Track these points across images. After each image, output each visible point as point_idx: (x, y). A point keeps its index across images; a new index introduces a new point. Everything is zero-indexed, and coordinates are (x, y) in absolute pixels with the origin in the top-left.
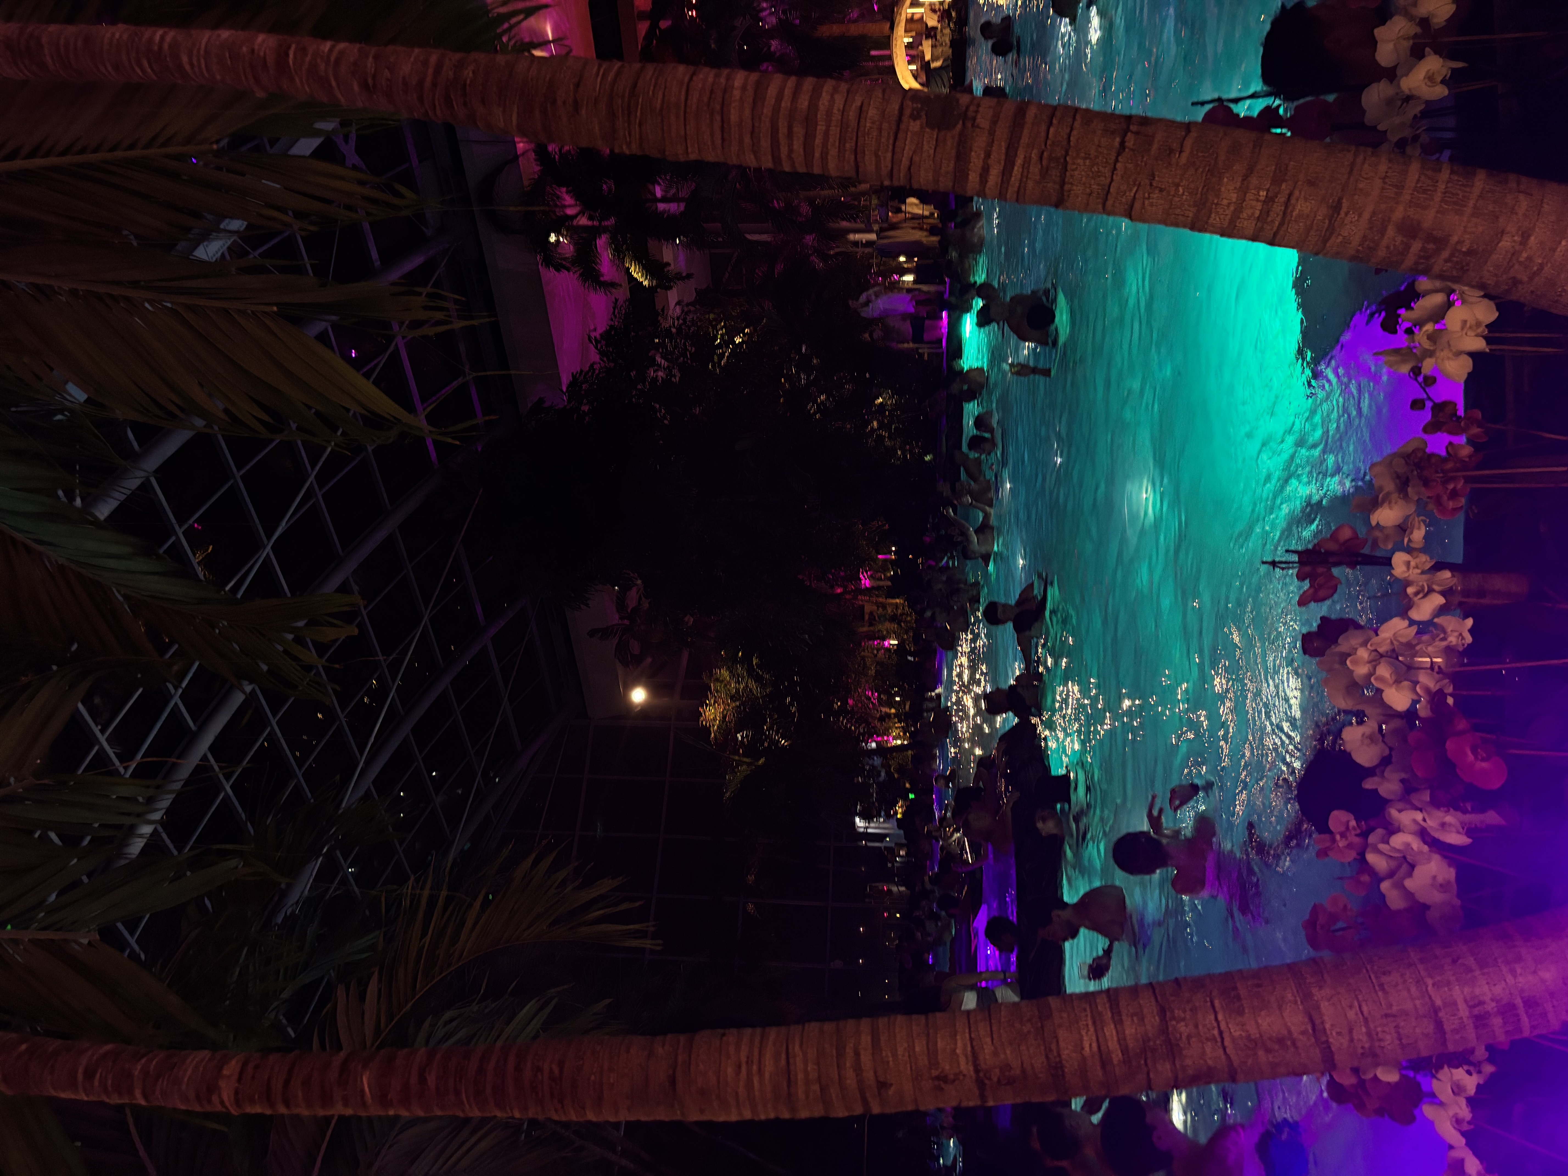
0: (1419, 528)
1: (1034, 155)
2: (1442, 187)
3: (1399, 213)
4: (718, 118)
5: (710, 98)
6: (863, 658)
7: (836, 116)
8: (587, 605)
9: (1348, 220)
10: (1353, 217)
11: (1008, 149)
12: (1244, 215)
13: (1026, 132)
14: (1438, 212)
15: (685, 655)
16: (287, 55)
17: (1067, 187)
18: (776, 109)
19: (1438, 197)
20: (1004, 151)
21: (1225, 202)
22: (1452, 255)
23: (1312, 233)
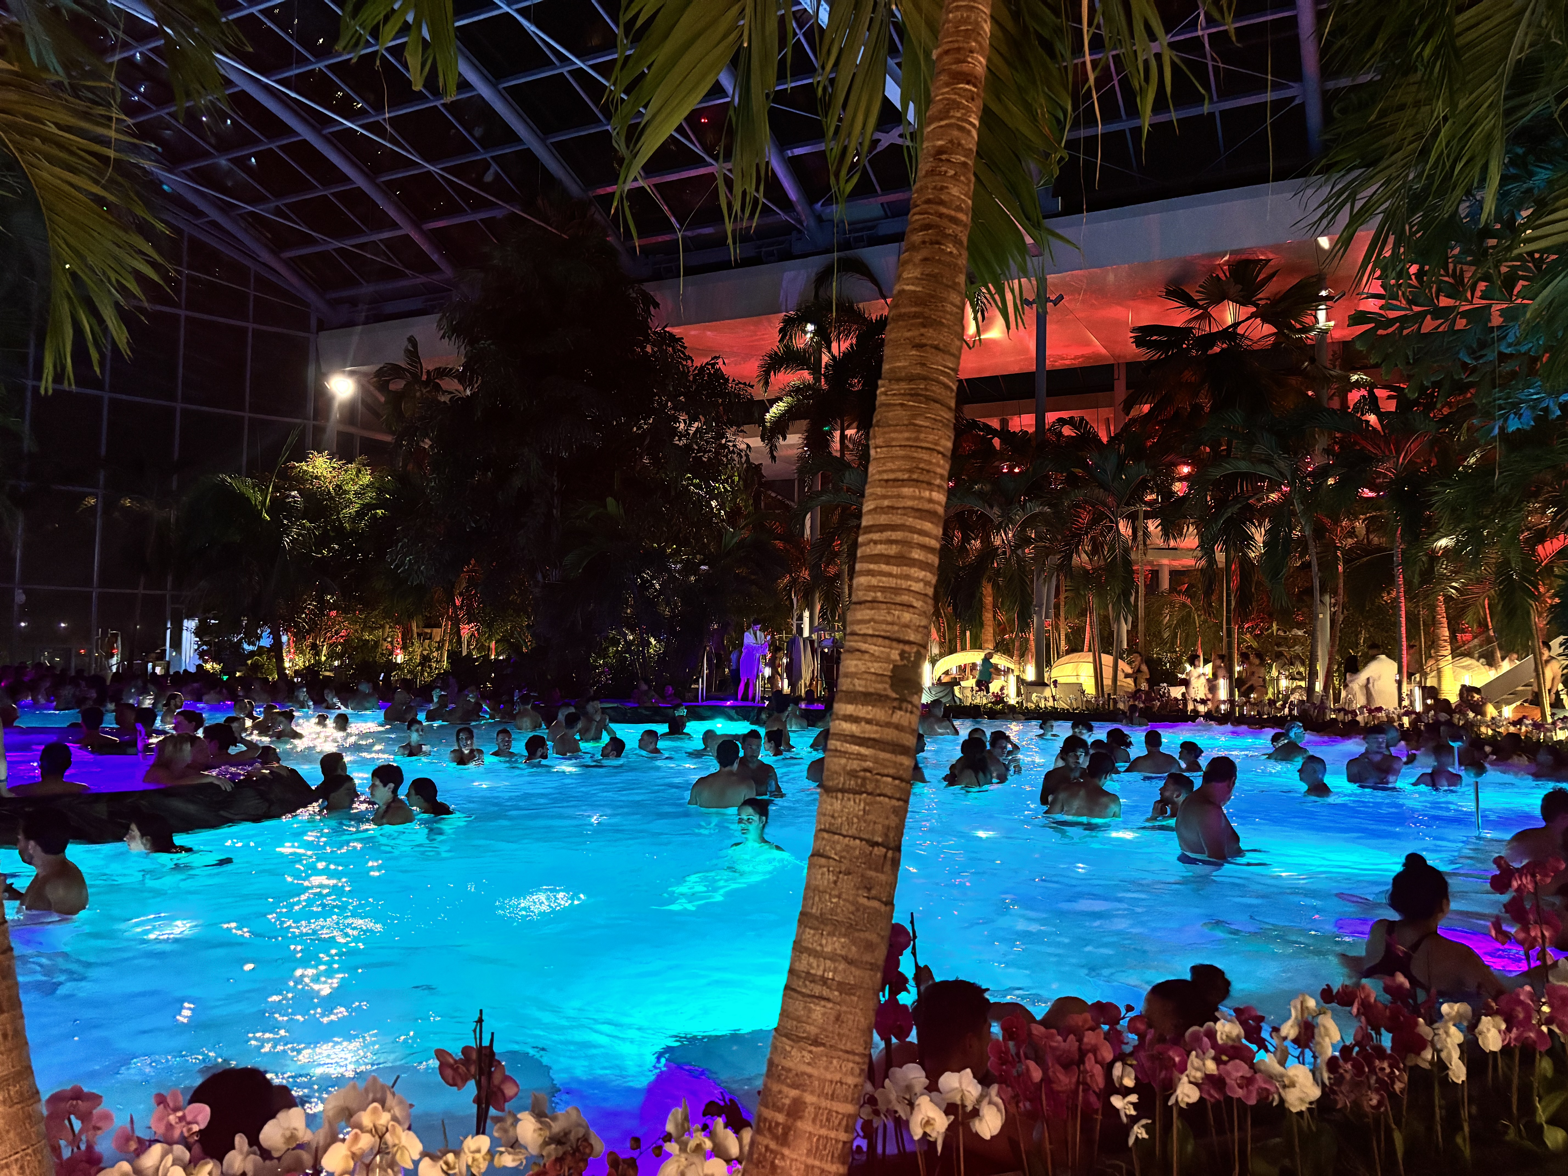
0: (514, 1160)
1: (869, 764)
2: (833, 1134)
3: (809, 1098)
4: (906, 476)
5: (923, 469)
6: (382, 627)
7: (904, 584)
8: (443, 337)
9: (805, 1053)
10: (808, 1057)
11: (874, 740)
12: (812, 960)
13: (888, 756)
14: (810, 1133)
15: (388, 438)
16: (968, 83)
17: (840, 795)
18: (912, 530)
19: (823, 1132)
20: (873, 736)
21: (824, 942)
22: (772, 1151)
23: (795, 1023)
